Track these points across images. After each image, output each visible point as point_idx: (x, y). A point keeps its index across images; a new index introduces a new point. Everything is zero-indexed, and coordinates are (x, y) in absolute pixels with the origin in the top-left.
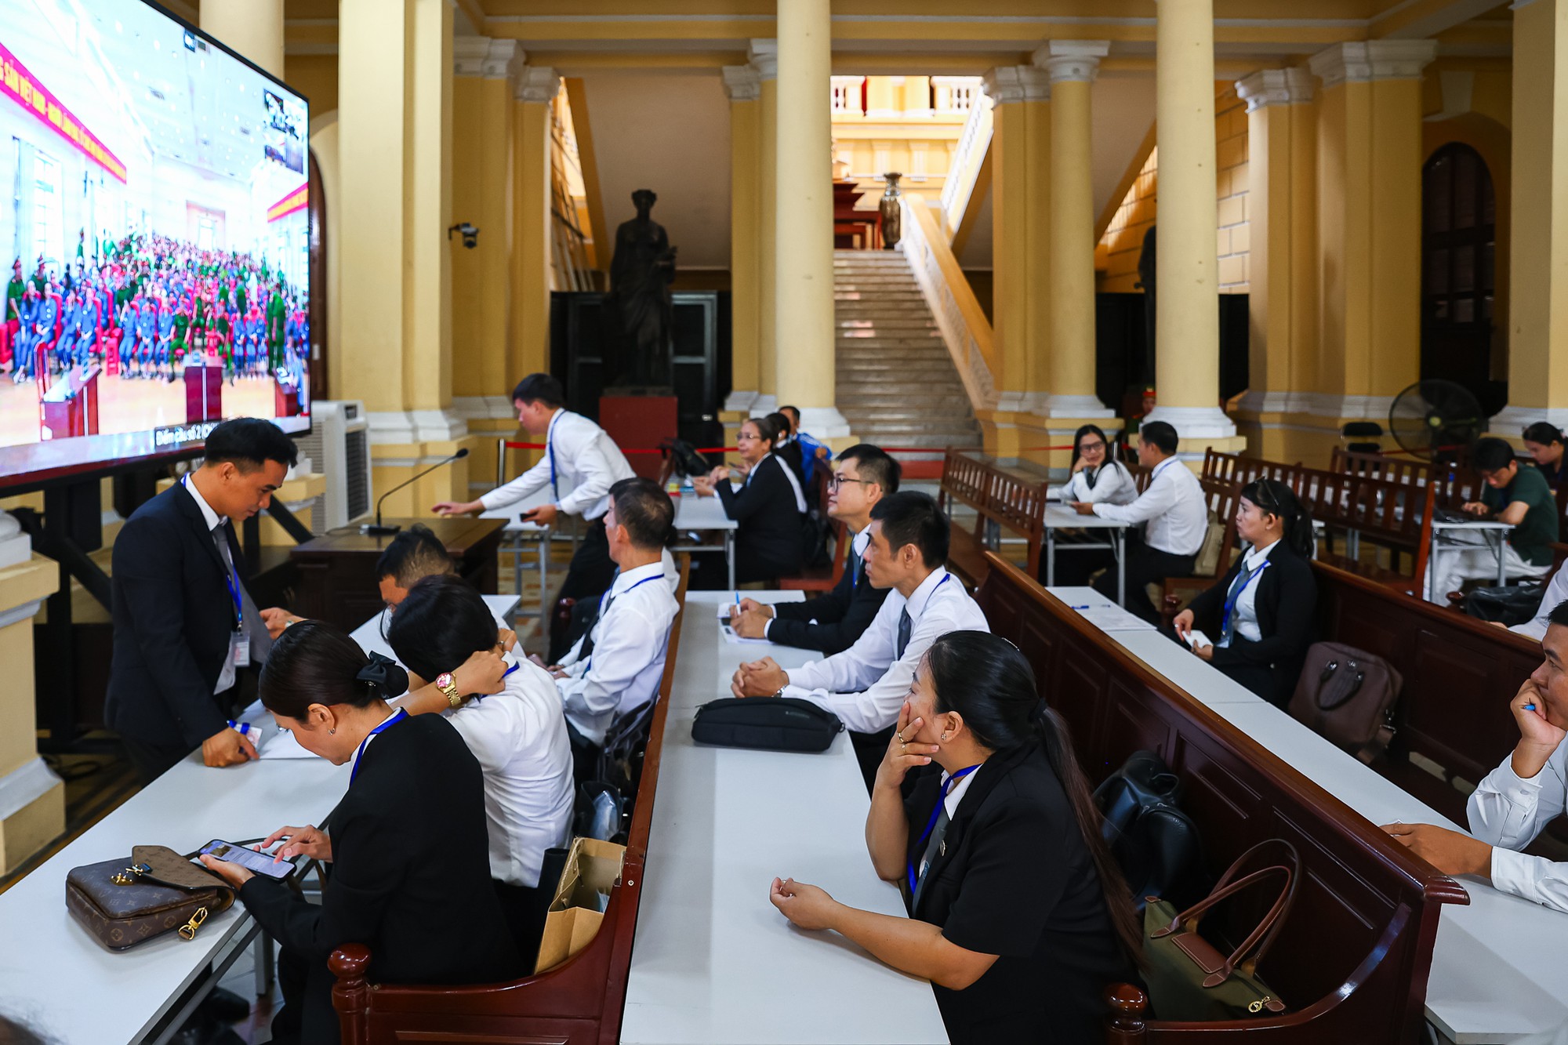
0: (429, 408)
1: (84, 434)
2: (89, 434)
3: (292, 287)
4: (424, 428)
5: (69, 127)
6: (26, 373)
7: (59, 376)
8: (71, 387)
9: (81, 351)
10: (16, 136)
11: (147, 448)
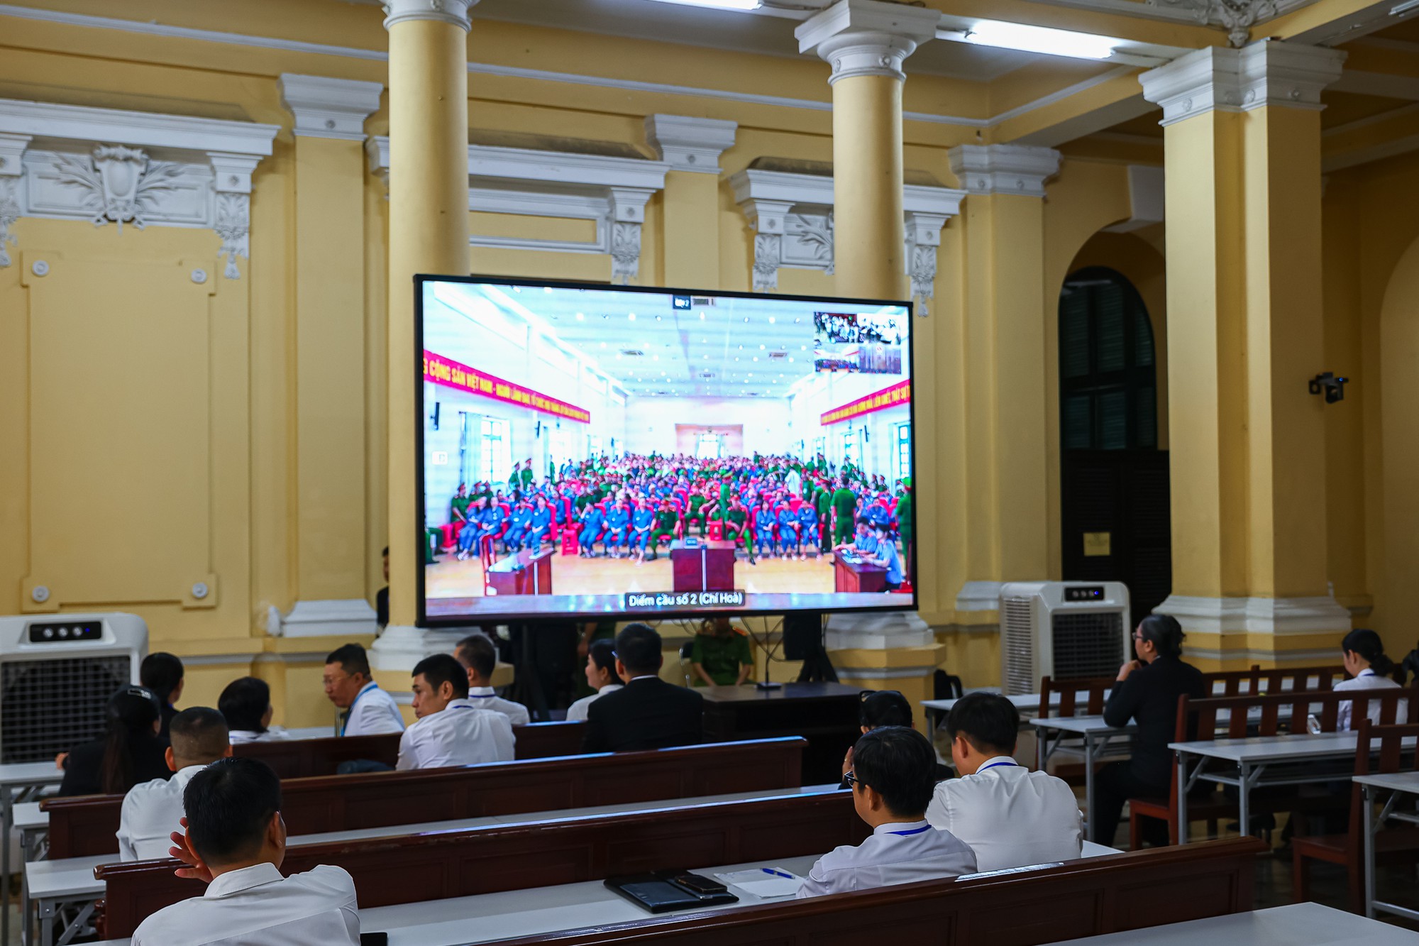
0: (1264, 595)
1: (534, 593)
2: (540, 593)
3: (875, 477)
4: (1252, 617)
5: (517, 396)
6: (471, 554)
7: (506, 555)
8: (519, 562)
9: (532, 538)
10: (461, 411)
11: (614, 606)
